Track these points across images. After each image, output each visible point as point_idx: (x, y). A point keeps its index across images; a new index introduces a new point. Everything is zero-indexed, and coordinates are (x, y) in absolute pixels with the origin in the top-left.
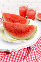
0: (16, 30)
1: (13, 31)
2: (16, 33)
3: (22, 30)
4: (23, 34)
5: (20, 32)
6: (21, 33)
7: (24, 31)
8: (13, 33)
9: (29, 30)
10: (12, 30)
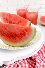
0: (9, 33)
1: (6, 34)
2: (9, 37)
3: (17, 33)
4: (17, 38)
5: (14, 36)
6: (16, 37)
7: (19, 34)
8: (6, 37)
9: (25, 33)
10: (4, 33)
